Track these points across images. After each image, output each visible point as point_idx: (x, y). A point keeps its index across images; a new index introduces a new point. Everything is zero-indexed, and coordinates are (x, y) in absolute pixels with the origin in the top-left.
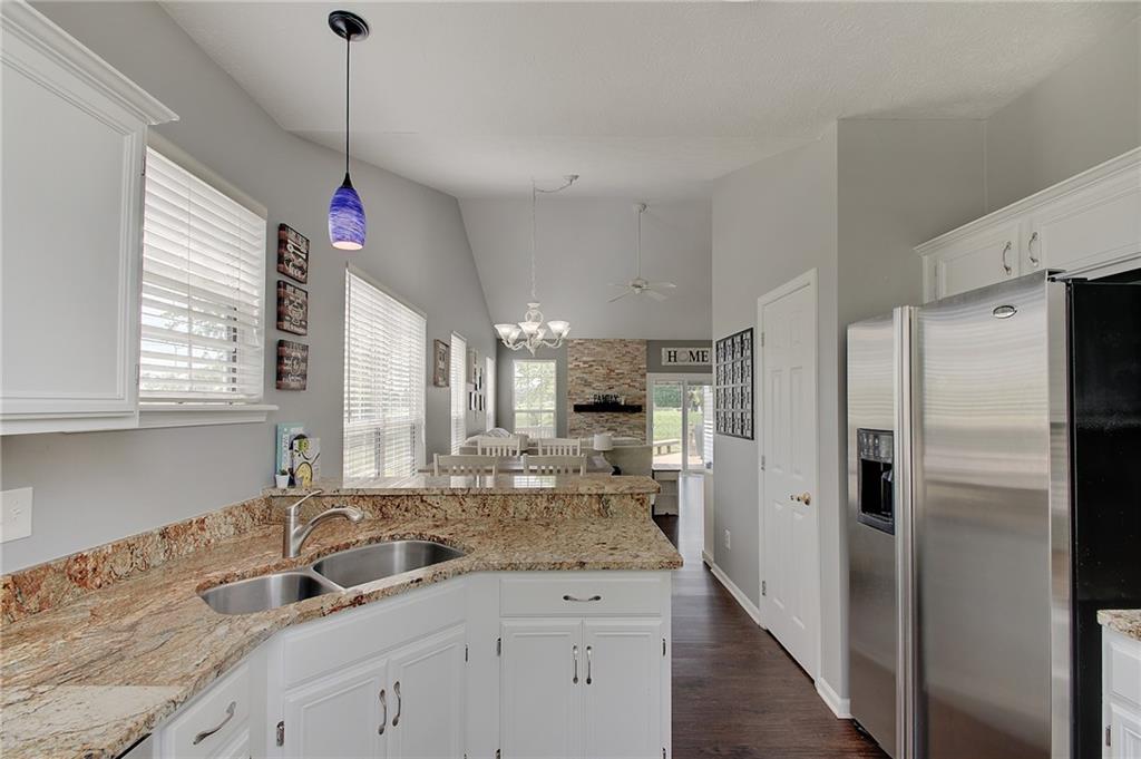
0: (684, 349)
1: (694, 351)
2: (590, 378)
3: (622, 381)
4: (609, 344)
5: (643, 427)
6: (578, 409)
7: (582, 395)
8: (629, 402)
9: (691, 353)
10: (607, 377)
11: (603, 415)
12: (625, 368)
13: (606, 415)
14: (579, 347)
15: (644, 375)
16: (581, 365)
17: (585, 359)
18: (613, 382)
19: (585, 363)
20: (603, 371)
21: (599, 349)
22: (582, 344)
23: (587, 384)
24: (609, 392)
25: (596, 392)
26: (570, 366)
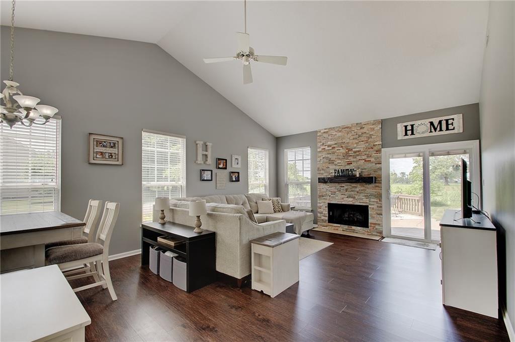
0: (422, 121)
1: (436, 121)
2: (333, 157)
3: (358, 158)
4: (347, 128)
5: (379, 196)
6: (322, 181)
7: (328, 170)
8: (365, 174)
9: (432, 123)
10: (346, 155)
11: (343, 185)
12: (361, 147)
13: (346, 186)
14: (325, 135)
15: (379, 151)
16: (327, 148)
17: (329, 143)
18: (351, 159)
19: (329, 146)
20: (343, 151)
21: (340, 134)
22: (327, 132)
23: (331, 162)
24: (348, 167)
25: (337, 168)
26: (319, 150)
